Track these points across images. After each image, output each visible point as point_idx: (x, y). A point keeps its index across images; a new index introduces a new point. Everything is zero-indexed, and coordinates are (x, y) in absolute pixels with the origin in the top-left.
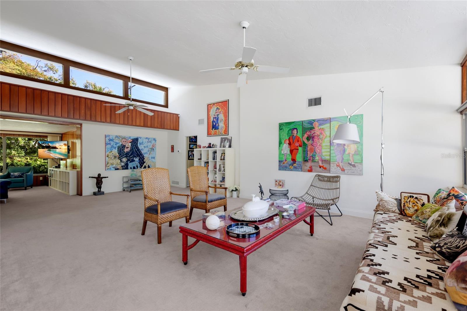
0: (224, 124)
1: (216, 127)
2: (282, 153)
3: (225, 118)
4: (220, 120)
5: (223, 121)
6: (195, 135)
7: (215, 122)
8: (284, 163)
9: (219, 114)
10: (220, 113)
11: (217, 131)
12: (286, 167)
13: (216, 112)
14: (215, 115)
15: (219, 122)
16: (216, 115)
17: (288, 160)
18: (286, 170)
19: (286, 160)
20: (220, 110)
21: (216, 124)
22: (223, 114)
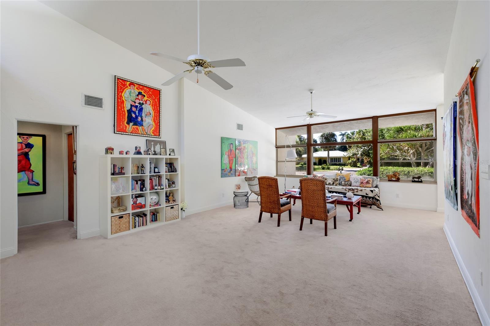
0: (154, 121)
1: (138, 121)
2: (224, 163)
3: (155, 113)
4: (146, 113)
5: (151, 116)
6: (74, 124)
7: (135, 113)
8: (225, 171)
9: (143, 104)
10: (146, 103)
11: (140, 128)
12: (226, 174)
13: (137, 97)
14: (135, 102)
15: (143, 115)
16: (137, 101)
17: (227, 168)
18: (226, 177)
19: (226, 169)
20: (146, 98)
21: (137, 117)
22: (152, 106)
